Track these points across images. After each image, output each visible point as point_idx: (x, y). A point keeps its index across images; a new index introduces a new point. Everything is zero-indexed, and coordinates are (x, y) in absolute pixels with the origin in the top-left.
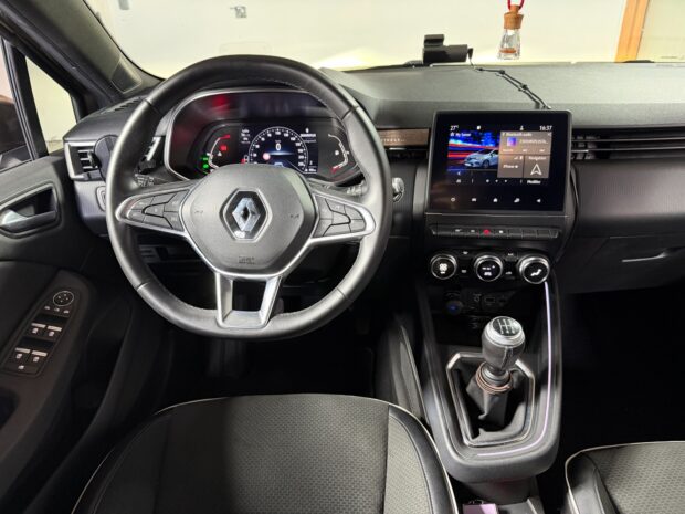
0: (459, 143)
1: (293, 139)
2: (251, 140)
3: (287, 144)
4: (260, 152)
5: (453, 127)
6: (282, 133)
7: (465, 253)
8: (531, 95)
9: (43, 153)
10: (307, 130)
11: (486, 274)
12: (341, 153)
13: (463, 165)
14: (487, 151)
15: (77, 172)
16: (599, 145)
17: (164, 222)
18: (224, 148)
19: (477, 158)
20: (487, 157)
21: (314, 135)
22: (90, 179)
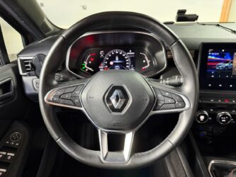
0: (213, 58)
1: (124, 55)
2: (104, 55)
3: (121, 57)
4: (109, 61)
5: (210, 50)
6: (119, 52)
7: (212, 110)
9: (7, 62)
10: (130, 51)
11: (223, 121)
12: (146, 61)
13: (215, 69)
14: (227, 62)
15: (23, 72)
17: (71, 103)
18: (92, 60)
19: (222, 65)
20: (227, 65)
21: (134, 53)
22: (30, 75)
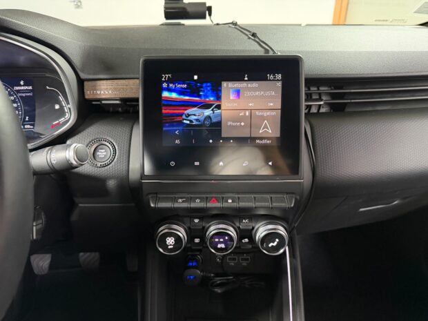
0: (174, 95)
5: (165, 77)
7: (196, 221)
8: (260, 43)
10: (22, 83)
11: (219, 246)
12: (62, 107)
13: (181, 123)
14: (207, 106)
16: (334, 96)
20: (208, 112)
21: (30, 88)
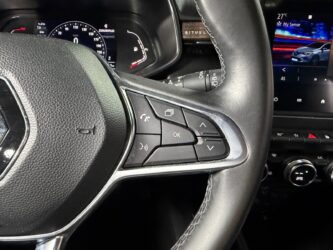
0: (287, 34)
1: (91, 34)
2: (47, 33)
3: (85, 39)
5: (281, 16)
6: (80, 28)
7: (274, 155)
10: (106, 26)
11: (298, 178)
12: (140, 50)
13: (289, 60)
14: (317, 45)
19: (306, 53)
20: (317, 51)
21: (113, 31)
